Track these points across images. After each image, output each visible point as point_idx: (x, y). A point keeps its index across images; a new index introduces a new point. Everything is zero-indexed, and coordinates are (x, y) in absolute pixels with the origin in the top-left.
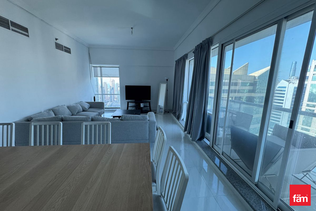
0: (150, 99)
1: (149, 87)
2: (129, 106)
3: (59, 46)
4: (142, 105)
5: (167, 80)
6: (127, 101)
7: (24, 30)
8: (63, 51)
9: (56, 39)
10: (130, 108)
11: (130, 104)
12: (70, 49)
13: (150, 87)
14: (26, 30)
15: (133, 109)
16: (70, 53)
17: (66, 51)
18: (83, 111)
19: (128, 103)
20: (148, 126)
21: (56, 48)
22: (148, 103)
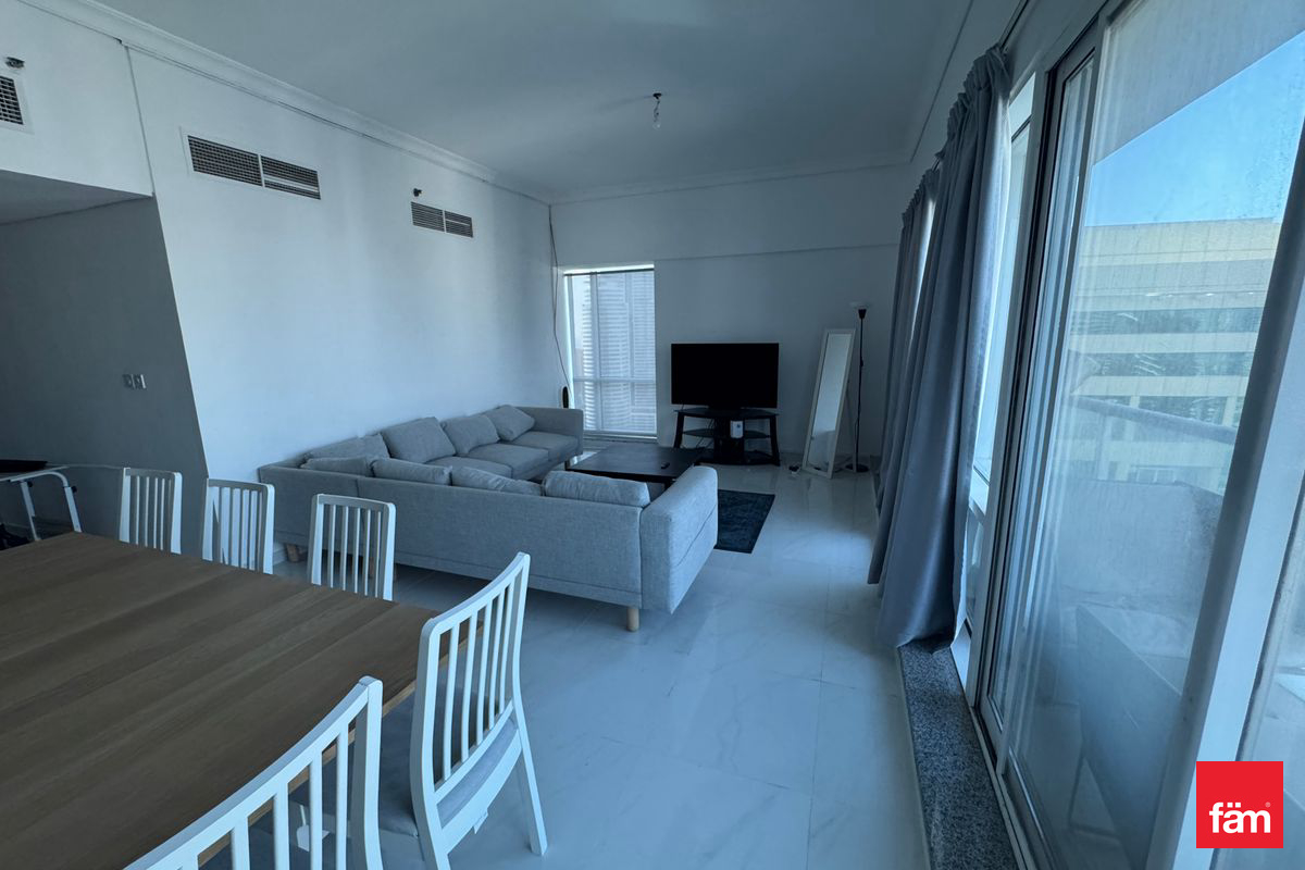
0: (775, 406)
1: (772, 350)
2: (685, 429)
3: (425, 217)
4: (737, 430)
5: (862, 313)
6: (679, 407)
7: (303, 179)
8: (443, 230)
9: (417, 192)
10: (688, 442)
11: (690, 424)
12: (469, 220)
13: (777, 345)
14: (310, 177)
15: (706, 443)
16: (470, 234)
17: (453, 229)
18: (502, 440)
19: (681, 416)
20: (638, 535)
21: (415, 224)
22: (767, 422)
